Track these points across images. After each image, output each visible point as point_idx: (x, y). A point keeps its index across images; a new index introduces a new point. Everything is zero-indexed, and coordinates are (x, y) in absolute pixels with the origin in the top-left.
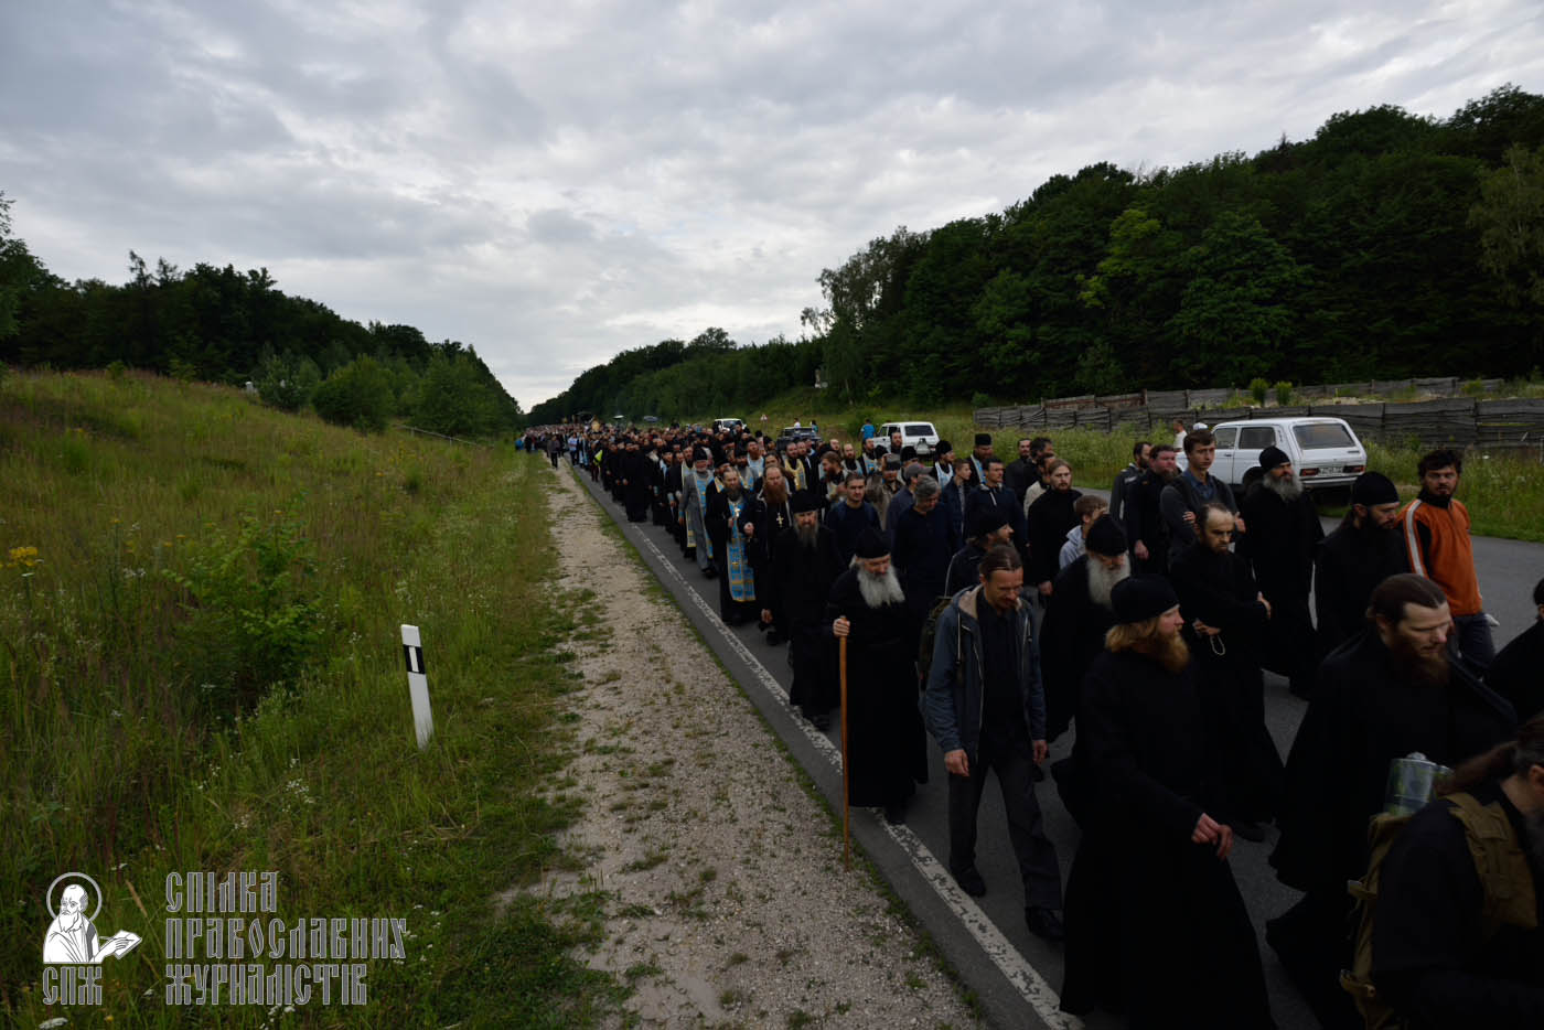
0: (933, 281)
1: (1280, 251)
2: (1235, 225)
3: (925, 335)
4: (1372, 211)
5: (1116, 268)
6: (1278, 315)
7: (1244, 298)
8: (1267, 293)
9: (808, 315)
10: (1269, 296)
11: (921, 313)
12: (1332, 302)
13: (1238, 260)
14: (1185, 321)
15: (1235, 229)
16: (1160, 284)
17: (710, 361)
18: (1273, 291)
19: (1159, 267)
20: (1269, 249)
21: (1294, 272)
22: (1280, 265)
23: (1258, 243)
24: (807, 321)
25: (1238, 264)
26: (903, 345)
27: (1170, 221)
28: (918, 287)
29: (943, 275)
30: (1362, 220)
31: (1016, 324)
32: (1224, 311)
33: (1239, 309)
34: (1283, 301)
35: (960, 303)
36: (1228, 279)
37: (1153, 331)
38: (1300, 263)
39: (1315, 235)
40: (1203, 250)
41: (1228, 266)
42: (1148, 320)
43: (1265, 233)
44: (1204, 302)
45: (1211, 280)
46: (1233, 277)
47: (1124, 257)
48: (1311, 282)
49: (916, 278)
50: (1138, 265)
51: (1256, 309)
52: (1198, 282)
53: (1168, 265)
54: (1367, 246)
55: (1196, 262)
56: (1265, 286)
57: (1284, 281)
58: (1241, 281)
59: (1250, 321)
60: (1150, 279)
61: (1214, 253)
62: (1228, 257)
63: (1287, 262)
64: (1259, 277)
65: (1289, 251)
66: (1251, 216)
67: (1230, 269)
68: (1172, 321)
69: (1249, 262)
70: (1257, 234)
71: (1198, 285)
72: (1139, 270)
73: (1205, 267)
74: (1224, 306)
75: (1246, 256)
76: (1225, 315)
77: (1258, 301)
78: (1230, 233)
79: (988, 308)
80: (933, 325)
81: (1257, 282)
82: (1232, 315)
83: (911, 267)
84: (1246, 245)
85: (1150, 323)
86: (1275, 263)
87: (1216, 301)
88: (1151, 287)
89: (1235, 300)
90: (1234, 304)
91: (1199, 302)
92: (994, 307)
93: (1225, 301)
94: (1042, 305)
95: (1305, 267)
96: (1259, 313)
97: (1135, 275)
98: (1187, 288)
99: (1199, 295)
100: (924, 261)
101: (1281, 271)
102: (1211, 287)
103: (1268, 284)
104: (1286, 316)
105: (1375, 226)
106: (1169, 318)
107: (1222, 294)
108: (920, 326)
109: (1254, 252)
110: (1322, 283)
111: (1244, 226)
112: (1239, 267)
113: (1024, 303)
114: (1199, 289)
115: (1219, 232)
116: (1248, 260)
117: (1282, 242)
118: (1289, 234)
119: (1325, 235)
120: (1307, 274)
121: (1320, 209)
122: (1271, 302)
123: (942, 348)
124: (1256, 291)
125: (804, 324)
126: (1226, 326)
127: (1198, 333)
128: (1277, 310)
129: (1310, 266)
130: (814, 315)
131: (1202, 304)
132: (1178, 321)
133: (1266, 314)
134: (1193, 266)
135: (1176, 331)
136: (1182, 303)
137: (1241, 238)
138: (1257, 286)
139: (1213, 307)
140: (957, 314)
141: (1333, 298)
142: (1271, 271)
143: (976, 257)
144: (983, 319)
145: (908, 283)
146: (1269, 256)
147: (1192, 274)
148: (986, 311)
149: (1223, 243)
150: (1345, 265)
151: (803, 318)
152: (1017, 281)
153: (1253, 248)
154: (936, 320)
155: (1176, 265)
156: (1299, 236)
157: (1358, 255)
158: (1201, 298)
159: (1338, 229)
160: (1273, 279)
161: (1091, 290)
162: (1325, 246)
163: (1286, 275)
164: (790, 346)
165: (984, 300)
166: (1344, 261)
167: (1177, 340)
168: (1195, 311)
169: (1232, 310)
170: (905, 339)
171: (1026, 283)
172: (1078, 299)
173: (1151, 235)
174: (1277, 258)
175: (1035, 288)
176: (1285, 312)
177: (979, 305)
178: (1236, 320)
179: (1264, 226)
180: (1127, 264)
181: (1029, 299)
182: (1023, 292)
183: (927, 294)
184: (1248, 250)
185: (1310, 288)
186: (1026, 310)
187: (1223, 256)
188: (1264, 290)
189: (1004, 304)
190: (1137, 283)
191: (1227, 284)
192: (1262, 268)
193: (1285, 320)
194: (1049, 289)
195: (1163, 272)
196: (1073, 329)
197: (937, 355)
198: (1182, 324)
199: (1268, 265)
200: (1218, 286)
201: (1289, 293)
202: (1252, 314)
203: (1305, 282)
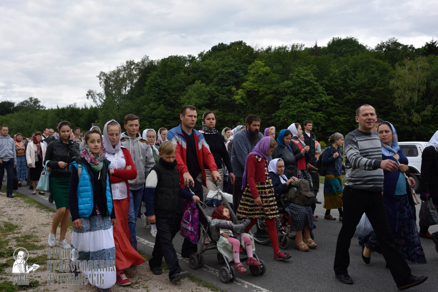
0: (160, 83)
1: (321, 89)
2: (303, 74)
3: (155, 109)
4: (354, 77)
5: (251, 86)
6: (320, 116)
7: (307, 107)
8: (316, 106)
9: (90, 94)
10: (317, 107)
11: (153, 98)
12: (341, 113)
13: (304, 90)
14: (282, 115)
15: (303, 76)
16: (270, 96)
17: (31, 113)
18: (319, 106)
19: (269, 89)
20: (317, 87)
21: (326, 98)
22: (321, 94)
23: (312, 83)
24: (90, 97)
25: (305, 91)
26: (143, 113)
27: (275, 68)
28: (153, 85)
29: (166, 81)
30: (351, 80)
31: (203, 108)
32: (299, 112)
33: (305, 112)
34: (322, 111)
35: (174, 95)
36: (300, 98)
37: (267, 117)
38: (328, 95)
39: (334, 83)
40: (290, 83)
41: (300, 92)
42: (264, 112)
43: (315, 79)
44: (291, 107)
45: (294, 97)
46: (303, 97)
47: (253, 82)
48: (333, 103)
49: (152, 80)
50: (260, 87)
51: (312, 112)
52: (288, 97)
53: (274, 88)
54: (354, 91)
55: (286, 88)
56: (315, 103)
57: (323, 102)
58: (305, 99)
59: (309, 118)
60: (266, 94)
61: (294, 85)
62: (301, 88)
63: (323, 93)
64: (312, 98)
65: (324, 89)
66: (310, 71)
67: (301, 93)
68: (275, 114)
69: (309, 91)
70: (311, 79)
71: (288, 99)
72: (261, 89)
73: (290, 90)
74: (299, 109)
75: (308, 88)
76: (299, 114)
77: (312, 109)
78: (302, 77)
79: (188, 99)
80: (159, 104)
81: (312, 100)
82: (302, 114)
83: (149, 75)
84: (308, 83)
85: (266, 114)
86: (319, 93)
87: (296, 107)
88: (267, 97)
89: (304, 108)
90: (303, 109)
91: (288, 106)
92: (193, 99)
93: (300, 107)
94: (215, 100)
95: (330, 97)
96: (313, 114)
97: (258, 91)
98: (283, 99)
99: (288, 103)
100: (156, 72)
101: (322, 97)
102: (294, 100)
103: (316, 102)
104: (324, 117)
105: (357, 83)
106: (274, 112)
107: (298, 104)
108: (152, 104)
109: (311, 87)
110: (337, 104)
111: (306, 75)
112: (305, 93)
113: (206, 98)
114: (289, 101)
115: (297, 76)
116: (309, 90)
117: (321, 85)
118: (323, 81)
119: (338, 84)
120: (331, 100)
121: (335, 73)
122: (316, 110)
123: (163, 116)
124: (312, 104)
125: (88, 98)
126: (299, 119)
127: (287, 121)
128: (319, 114)
129: (332, 96)
130: (93, 94)
131: (290, 108)
132: (278, 114)
133: (315, 115)
134: (286, 90)
135: (277, 119)
136: (280, 106)
137: (306, 80)
138: (312, 102)
139: (295, 110)
140: (171, 100)
141: (341, 111)
142: (317, 96)
143: (183, 73)
144: (186, 103)
145: (147, 83)
146: (316, 90)
147: (286, 93)
148: (187, 100)
149: (299, 81)
150: (346, 98)
151: (87, 95)
152: (204, 88)
153: (310, 85)
154: (161, 102)
155: (277, 89)
156: (328, 83)
157: (350, 94)
158: (289, 104)
159: (342, 82)
160: (318, 100)
161: (239, 95)
162: (337, 89)
163: (324, 99)
164: (79, 109)
165: (187, 95)
166: (345, 96)
167: (277, 123)
168: (286, 111)
169: (303, 112)
170: (144, 111)
171: (208, 89)
172: (233, 99)
173: (267, 74)
174: (319, 91)
175: (212, 91)
176: (323, 115)
177: (185, 97)
178: (303, 116)
179: (315, 77)
180: (256, 85)
181: (209, 96)
182: (207, 93)
183: (157, 89)
184: (308, 86)
185: (332, 106)
186: (208, 102)
187: (298, 87)
188: (314, 104)
189: (197, 98)
190: (260, 95)
191: (300, 100)
192: (314, 95)
193: (323, 119)
194: (219, 93)
195: (271, 91)
196: (229, 113)
197: (162, 120)
198: (280, 116)
199: (316, 93)
200: (297, 100)
201: (324, 107)
202: (310, 114)
203: (330, 103)
